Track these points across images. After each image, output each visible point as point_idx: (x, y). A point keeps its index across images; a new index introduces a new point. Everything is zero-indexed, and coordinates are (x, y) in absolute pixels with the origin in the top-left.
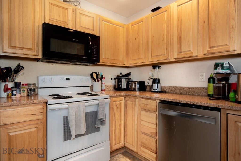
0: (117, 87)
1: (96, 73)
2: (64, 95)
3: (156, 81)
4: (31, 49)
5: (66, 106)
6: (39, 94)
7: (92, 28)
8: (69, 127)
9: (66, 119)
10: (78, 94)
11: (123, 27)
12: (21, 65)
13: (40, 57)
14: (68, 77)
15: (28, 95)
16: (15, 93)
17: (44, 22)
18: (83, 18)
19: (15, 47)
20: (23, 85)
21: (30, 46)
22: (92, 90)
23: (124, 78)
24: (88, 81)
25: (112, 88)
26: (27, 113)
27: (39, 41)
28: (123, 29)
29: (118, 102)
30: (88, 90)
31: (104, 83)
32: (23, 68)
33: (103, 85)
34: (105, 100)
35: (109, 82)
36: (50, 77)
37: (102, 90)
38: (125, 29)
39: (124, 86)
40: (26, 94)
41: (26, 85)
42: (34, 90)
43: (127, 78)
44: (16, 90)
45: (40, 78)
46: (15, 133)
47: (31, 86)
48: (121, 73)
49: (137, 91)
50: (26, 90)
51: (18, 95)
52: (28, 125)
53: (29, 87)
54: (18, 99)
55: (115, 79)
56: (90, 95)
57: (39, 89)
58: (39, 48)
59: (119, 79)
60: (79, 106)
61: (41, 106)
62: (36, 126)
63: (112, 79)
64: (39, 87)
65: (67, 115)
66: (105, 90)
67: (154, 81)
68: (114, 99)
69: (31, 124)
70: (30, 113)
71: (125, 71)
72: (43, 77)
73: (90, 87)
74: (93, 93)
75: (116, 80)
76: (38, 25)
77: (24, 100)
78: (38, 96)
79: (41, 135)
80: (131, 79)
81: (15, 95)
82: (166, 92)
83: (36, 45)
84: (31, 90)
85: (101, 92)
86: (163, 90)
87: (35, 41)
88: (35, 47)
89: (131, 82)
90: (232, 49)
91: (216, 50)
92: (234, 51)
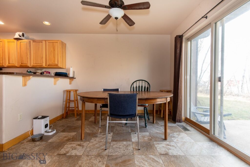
90: (28, 65)
91: (23, 65)
92: (29, 66)
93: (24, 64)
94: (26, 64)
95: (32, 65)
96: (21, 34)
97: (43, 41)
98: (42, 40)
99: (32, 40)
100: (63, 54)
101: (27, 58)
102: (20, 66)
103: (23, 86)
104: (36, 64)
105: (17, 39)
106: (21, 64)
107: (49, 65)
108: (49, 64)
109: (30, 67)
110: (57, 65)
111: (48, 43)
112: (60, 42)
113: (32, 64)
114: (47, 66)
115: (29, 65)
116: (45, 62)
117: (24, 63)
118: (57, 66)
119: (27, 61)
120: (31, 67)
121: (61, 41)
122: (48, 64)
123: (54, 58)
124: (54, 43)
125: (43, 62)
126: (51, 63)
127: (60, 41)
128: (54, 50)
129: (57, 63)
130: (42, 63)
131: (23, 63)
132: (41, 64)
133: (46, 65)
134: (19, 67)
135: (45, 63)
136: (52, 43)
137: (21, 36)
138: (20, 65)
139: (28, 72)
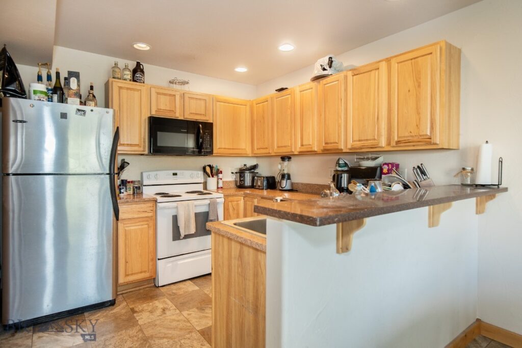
0: (238, 184)
1: (210, 166)
2: (171, 193)
3: (286, 176)
4: (138, 145)
5: (175, 204)
6: (144, 192)
7: (203, 112)
8: (179, 227)
9: (175, 218)
10: (188, 192)
11: (246, 105)
12: (126, 161)
13: (146, 152)
14: (175, 172)
15: (134, 193)
16: (122, 191)
17: (150, 115)
18: (193, 102)
19: (124, 144)
20: (129, 182)
21: (137, 142)
22: (205, 188)
23: (248, 172)
24: (200, 177)
25: (233, 185)
26: (139, 210)
27: (145, 136)
28: (246, 108)
29: (235, 202)
30: (200, 188)
31: (221, 179)
32: (129, 164)
33: (220, 182)
34: (218, 199)
35: (229, 177)
36: (155, 173)
37: (218, 188)
38: (248, 108)
39: (248, 182)
40: (131, 192)
41: (132, 182)
42: (139, 188)
43: (253, 172)
44: (123, 188)
45: (145, 175)
46: (129, 228)
47: (136, 183)
48: (245, 165)
49: (263, 189)
50: (132, 187)
51: (125, 193)
52: (140, 222)
53: (134, 184)
54: (125, 197)
55: (236, 173)
56: (201, 193)
57: (144, 187)
58: (145, 143)
59: (241, 172)
60: (188, 206)
61: (150, 204)
62: (146, 223)
63: (232, 173)
64: (144, 184)
65: (175, 214)
66: (222, 188)
67: (283, 176)
68: (230, 199)
69: (143, 221)
70: (142, 210)
71: (250, 163)
72: (148, 173)
73: (202, 185)
74: (205, 192)
75: (238, 174)
76: (144, 119)
77: (130, 198)
78: (142, 195)
79: (151, 232)
80: (257, 173)
81: (123, 193)
82: (297, 191)
83: (142, 140)
84: (136, 187)
85: (216, 191)
86: (295, 189)
87: (142, 136)
88: (142, 143)
89: (257, 177)
90: (340, 148)
91: (329, 147)
92: (342, 150)
93: (331, 143)
94: (336, 143)
95: (349, 146)
96: (325, 61)
97: (381, 63)
98: (378, 60)
99: (350, 70)
100: (450, 91)
101: (339, 126)
102: (322, 150)
103: (338, 252)
104: (360, 141)
105: (318, 78)
106: (324, 145)
107: (398, 142)
108: (398, 137)
109: (344, 151)
110: (428, 140)
111: (396, 65)
112: (444, 48)
113: (350, 144)
114: (393, 147)
115: (342, 146)
116: (386, 133)
117: (332, 141)
118: (430, 143)
119: (339, 136)
120: (348, 151)
121: (446, 43)
122: (396, 139)
123: (419, 113)
124: (419, 59)
125: (379, 135)
126: (407, 134)
127: (443, 45)
128: (419, 86)
129: (428, 133)
130: (376, 138)
131: (329, 142)
132: (374, 139)
133: (389, 144)
134: (321, 152)
135: (386, 136)
136: (410, 61)
137: (326, 68)
138: (322, 148)
139: (339, 167)
